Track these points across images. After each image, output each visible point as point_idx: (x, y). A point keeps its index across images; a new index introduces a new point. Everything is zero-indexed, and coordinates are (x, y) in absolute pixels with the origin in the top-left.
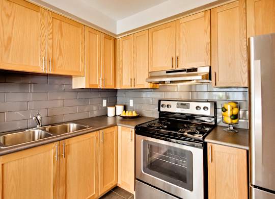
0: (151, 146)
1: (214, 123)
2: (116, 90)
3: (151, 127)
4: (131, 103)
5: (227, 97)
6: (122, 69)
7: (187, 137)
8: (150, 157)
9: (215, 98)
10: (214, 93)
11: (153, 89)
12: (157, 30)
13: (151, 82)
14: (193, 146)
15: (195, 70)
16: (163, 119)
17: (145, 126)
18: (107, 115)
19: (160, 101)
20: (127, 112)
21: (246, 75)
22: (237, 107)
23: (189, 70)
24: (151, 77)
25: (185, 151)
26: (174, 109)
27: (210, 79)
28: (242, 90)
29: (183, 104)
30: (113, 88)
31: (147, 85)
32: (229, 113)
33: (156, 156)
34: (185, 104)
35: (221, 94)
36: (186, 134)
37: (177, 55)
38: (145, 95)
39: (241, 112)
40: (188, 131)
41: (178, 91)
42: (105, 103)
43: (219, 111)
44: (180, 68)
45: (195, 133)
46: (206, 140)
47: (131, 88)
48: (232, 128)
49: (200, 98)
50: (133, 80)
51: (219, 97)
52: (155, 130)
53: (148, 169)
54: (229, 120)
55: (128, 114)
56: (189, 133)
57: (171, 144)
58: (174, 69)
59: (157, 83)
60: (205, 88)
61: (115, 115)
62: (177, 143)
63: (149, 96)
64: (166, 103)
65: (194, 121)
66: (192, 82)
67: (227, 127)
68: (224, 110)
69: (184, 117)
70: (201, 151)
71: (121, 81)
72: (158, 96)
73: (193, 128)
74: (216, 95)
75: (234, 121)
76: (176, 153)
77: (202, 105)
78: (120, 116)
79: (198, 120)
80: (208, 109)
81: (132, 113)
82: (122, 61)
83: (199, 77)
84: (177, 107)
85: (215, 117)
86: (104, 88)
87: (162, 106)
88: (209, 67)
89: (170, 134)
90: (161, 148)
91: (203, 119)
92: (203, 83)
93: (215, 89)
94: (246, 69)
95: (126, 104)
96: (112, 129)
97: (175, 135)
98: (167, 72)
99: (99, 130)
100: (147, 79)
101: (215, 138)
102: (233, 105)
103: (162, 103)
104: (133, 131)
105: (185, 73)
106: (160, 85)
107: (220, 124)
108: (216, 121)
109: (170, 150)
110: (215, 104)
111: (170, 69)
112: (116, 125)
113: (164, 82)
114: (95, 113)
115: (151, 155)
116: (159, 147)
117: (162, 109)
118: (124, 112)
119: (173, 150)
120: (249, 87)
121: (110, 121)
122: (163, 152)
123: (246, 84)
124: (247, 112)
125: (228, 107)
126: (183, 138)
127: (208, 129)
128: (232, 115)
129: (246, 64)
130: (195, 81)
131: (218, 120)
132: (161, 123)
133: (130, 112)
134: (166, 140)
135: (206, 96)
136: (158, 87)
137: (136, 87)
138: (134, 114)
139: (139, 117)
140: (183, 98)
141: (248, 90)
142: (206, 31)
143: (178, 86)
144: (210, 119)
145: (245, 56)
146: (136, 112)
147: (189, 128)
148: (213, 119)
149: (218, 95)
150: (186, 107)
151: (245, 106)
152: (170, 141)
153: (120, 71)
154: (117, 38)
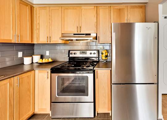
0: (63, 79)
1: (98, 60)
2: (33, 45)
3: (63, 67)
4: (48, 53)
5: (104, 48)
6: (39, 29)
7: (85, 69)
8: (63, 85)
9: (99, 49)
10: (98, 46)
11: (65, 44)
12: (67, 9)
13: (63, 40)
14: (89, 73)
15: (90, 34)
16: (71, 62)
17: (59, 67)
18: (23, 64)
19: (69, 51)
20: (44, 59)
21: (110, 39)
22: (107, 52)
23: (86, 34)
24: (63, 37)
25: (84, 76)
26: (78, 55)
27: (97, 39)
28: (109, 45)
29: (83, 52)
30: (30, 42)
31: (60, 41)
32: (104, 55)
33: (67, 84)
34: (84, 52)
35: (101, 46)
36: (85, 67)
37: (80, 25)
38: (58, 48)
39: (109, 54)
40: (86, 66)
41: (81, 45)
42: (20, 54)
43: (100, 54)
44: (82, 33)
45: (89, 66)
46: (94, 69)
47: (47, 43)
48: (105, 61)
49: (92, 49)
50: (49, 38)
51: (100, 48)
52: (65, 69)
53: (61, 93)
54: (104, 58)
55: (45, 61)
56: (86, 67)
57: (76, 75)
58: (78, 33)
59: (67, 40)
60: (94, 44)
61: (32, 63)
62: (80, 73)
63: (62, 48)
64: (73, 52)
65: (89, 60)
66: (88, 40)
67: (103, 61)
68: (102, 54)
69: (84, 59)
70: (92, 74)
71: (38, 38)
72: (68, 48)
73: (88, 64)
74: (99, 47)
75: (106, 58)
76: (79, 79)
77: (93, 52)
78: (37, 63)
79: (91, 60)
80: (95, 53)
81: (48, 60)
82: (39, 24)
83: (92, 38)
84: (80, 54)
85: (99, 57)
86: (20, 42)
87: (71, 54)
88: (96, 34)
89: (75, 69)
90: (70, 78)
91: (93, 59)
92: (93, 41)
93: (99, 44)
94: (110, 36)
95: (43, 54)
96: (29, 74)
97: (79, 69)
98: (74, 34)
99: (14, 76)
100: (60, 38)
101: (99, 67)
102: (106, 51)
103: (71, 52)
104: (49, 71)
105: (84, 35)
106: (69, 41)
107: (100, 61)
108: (99, 59)
109: (75, 78)
110: (98, 51)
111: (76, 33)
112: (34, 70)
113: (72, 40)
114: (9, 63)
115: (63, 84)
116: (68, 78)
117: (71, 56)
118: (41, 59)
119: (77, 78)
120: (112, 44)
121: (26, 68)
122: (71, 80)
123: (110, 43)
124: (111, 54)
125: (104, 53)
126: (83, 70)
127: (95, 63)
128: (105, 56)
129: (110, 34)
130: (89, 40)
131: (100, 59)
132: (70, 64)
133: (47, 60)
134: (73, 73)
135: (95, 48)
136: (68, 43)
137: (51, 43)
138: (50, 60)
139: (54, 62)
140: (83, 49)
141: (111, 45)
142: (95, 16)
143: (81, 43)
144: (96, 59)
145: (110, 30)
146: (52, 59)
147: (86, 64)
148: (98, 58)
149: (100, 47)
150: (84, 53)
151: (110, 51)
152: (76, 73)
153: (38, 30)
154: (34, 6)
